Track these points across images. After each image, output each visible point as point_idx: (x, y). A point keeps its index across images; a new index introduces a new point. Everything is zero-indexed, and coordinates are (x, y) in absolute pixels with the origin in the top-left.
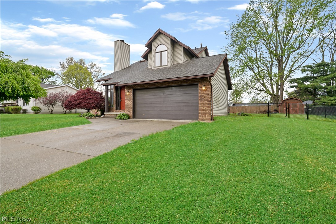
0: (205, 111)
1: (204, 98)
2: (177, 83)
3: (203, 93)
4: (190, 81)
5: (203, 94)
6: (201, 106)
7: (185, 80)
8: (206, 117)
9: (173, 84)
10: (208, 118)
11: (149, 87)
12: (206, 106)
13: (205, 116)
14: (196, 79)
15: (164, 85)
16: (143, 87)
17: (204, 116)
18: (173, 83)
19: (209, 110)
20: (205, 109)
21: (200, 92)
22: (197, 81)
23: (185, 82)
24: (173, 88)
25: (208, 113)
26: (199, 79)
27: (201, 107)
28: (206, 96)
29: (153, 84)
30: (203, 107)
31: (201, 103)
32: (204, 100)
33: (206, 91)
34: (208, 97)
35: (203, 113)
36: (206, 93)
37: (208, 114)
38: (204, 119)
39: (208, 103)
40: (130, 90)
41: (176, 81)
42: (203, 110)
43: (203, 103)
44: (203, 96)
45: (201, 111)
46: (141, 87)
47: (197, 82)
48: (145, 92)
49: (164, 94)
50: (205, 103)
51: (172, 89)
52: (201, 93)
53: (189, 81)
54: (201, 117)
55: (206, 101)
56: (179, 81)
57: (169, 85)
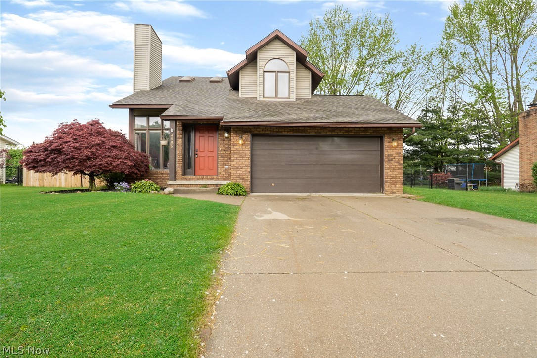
0: (395, 178)
1: (394, 160)
2: (349, 132)
3: (392, 151)
4: (372, 131)
5: (391, 153)
6: (389, 171)
7: (363, 129)
8: (397, 189)
9: (342, 133)
10: (400, 189)
11: (291, 133)
12: (397, 171)
13: (395, 187)
14: (380, 129)
15: (324, 133)
16: (277, 132)
17: (393, 186)
18: (340, 130)
19: (400, 177)
20: (394, 175)
21: (387, 149)
22: (383, 131)
23: (363, 131)
24: (336, 139)
25: (399, 182)
26: (386, 129)
27: (390, 173)
28: (397, 155)
29: (300, 128)
30: (391, 173)
31: (388, 166)
32: (393, 162)
33: (397, 149)
34: (399, 158)
35: (391, 182)
36: (397, 151)
37: (400, 184)
38: (394, 191)
39: (399, 166)
40: (244, 136)
41: (347, 129)
42: (393, 177)
43: (392, 166)
44: (392, 155)
45: (389, 179)
46: (273, 131)
47: (382, 133)
48: (277, 143)
49: (317, 148)
50: (394, 167)
51: (333, 141)
52: (389, 151)
53: (369, 131)
54: (389, 188)
55: (397, 164)
56: (353, 129)
57: (333, 133)
